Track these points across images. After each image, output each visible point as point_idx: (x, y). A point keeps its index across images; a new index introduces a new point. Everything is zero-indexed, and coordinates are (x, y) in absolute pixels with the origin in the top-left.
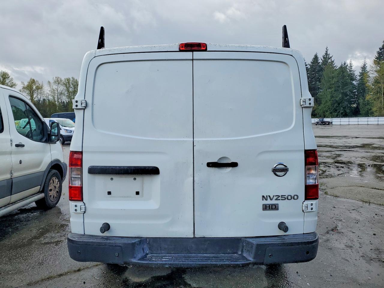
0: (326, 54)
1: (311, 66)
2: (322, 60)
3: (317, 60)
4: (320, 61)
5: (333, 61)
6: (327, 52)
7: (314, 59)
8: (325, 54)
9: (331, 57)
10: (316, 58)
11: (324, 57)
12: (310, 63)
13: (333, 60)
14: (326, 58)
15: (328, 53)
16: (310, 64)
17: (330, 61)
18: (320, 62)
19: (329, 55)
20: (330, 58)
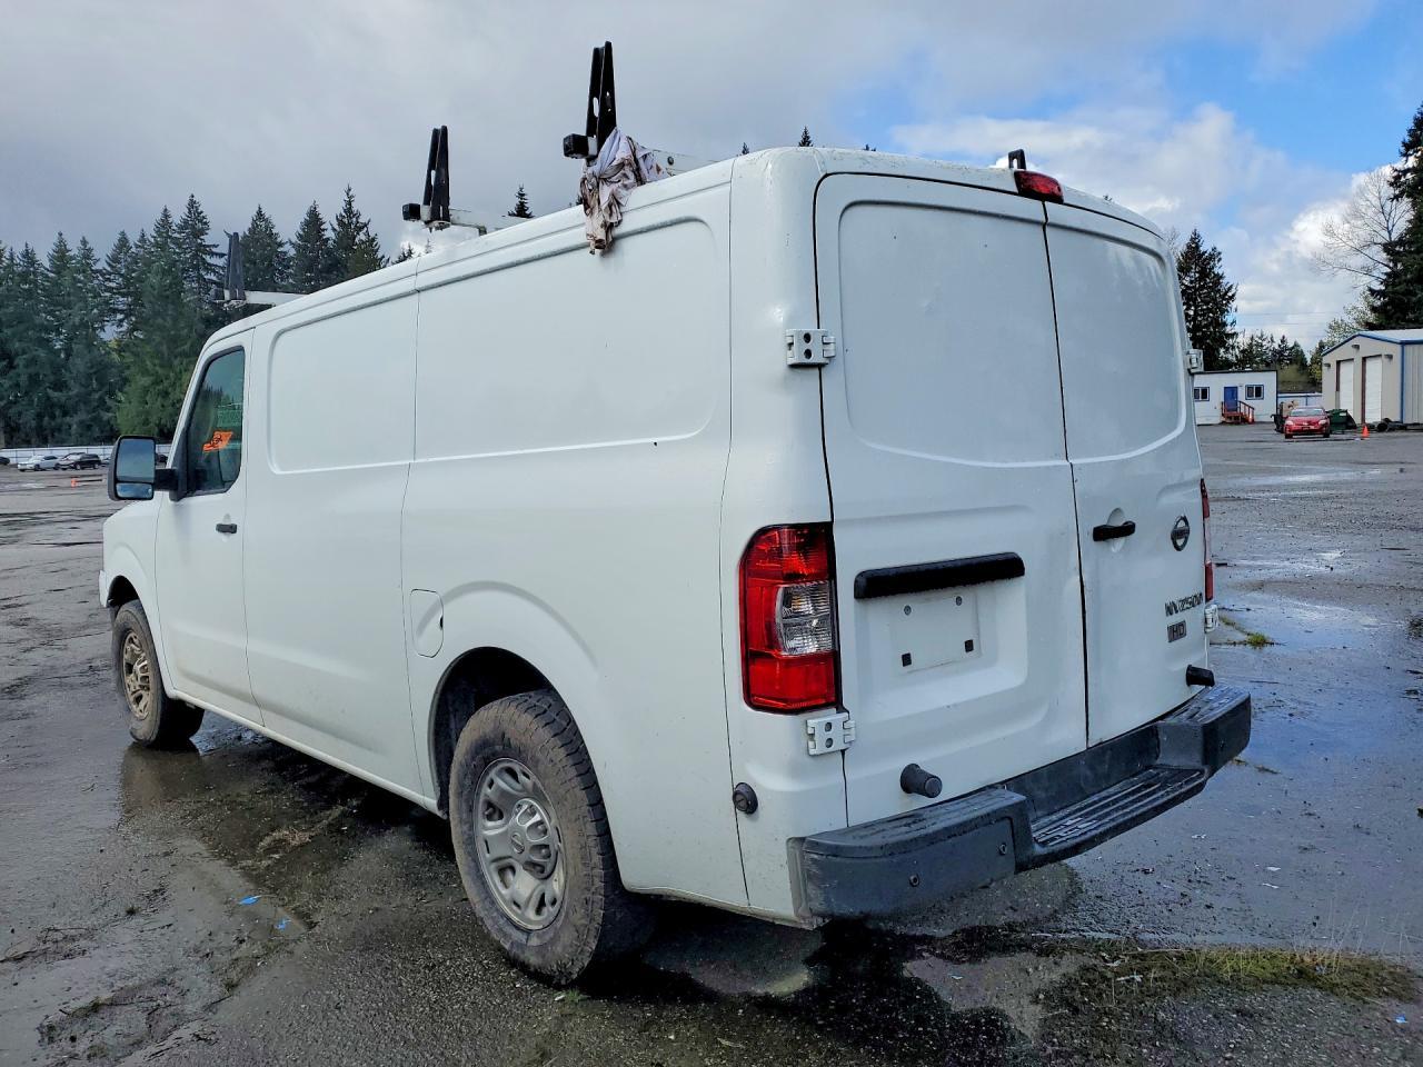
0: (349, 211)
1: (298, 251)
2: (334, 230)
3: (320, 231)
4: (329, 234)
5: (373, 240)
6: (350, 203)
7: (307, 223)
8: (345, 212)
9: (366, 225)
10: (314, 221)
11: (341, 223)
12: (294, 239)
13: (372, 235)
14: (350, 224)
15: (355, 209)
16: (293, 241)
17: (362, 236)
18: (328, 239)
19: (358, 216)
20: (361, 229)
